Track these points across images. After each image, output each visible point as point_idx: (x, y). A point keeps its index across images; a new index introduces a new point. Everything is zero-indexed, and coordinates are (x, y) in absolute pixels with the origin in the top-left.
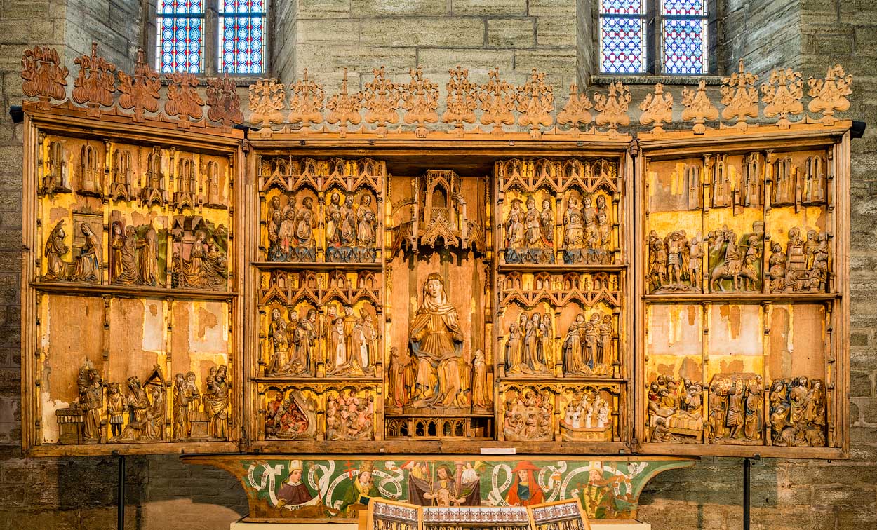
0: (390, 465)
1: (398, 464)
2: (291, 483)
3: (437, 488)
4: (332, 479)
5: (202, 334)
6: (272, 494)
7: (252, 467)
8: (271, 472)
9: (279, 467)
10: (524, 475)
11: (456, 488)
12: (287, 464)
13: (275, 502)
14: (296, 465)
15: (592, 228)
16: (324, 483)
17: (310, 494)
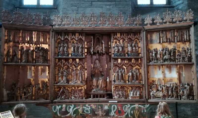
0: (87, 105)
1: (89, 105)
2: (63, 110)
3: (98, 111)
4: (73, 109)
5: (41, 74)
6: (58, 113)
7: (53, 107)
8: (58, 108)
9: (60, 106)
10: (119, 108)
11: (103, 111)
14: (64, 106)
16: (71, 109)
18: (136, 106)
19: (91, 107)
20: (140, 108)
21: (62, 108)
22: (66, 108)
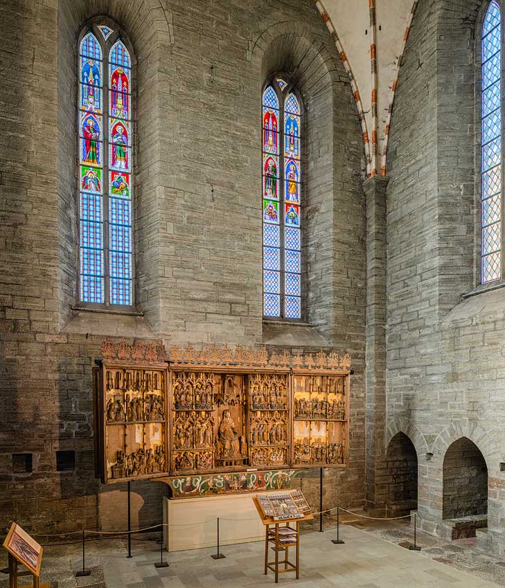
0: (219, 477)
1: (222, 476)
2: (187, 485)
3: (234, 483)
4: (201, 482)
5: (154, 435)
6: (181, 489)
7: (174, 481)
8: (180, 482)
9: (183, 480)
10: (260, 477)
11: (239, 482)
12: (185, 478)
13: (182, 492)
14: (188, 479)
15: (278, 397)
16: (198, 483)
17: (194, 488)
18: (280, 473)
19: (224, 479)
20: (283, 475)
21: (185, 482)
22: (191, 481)
